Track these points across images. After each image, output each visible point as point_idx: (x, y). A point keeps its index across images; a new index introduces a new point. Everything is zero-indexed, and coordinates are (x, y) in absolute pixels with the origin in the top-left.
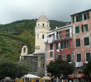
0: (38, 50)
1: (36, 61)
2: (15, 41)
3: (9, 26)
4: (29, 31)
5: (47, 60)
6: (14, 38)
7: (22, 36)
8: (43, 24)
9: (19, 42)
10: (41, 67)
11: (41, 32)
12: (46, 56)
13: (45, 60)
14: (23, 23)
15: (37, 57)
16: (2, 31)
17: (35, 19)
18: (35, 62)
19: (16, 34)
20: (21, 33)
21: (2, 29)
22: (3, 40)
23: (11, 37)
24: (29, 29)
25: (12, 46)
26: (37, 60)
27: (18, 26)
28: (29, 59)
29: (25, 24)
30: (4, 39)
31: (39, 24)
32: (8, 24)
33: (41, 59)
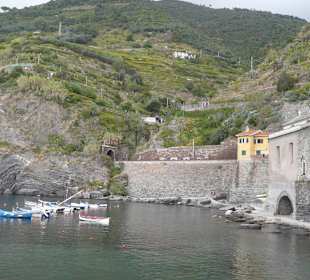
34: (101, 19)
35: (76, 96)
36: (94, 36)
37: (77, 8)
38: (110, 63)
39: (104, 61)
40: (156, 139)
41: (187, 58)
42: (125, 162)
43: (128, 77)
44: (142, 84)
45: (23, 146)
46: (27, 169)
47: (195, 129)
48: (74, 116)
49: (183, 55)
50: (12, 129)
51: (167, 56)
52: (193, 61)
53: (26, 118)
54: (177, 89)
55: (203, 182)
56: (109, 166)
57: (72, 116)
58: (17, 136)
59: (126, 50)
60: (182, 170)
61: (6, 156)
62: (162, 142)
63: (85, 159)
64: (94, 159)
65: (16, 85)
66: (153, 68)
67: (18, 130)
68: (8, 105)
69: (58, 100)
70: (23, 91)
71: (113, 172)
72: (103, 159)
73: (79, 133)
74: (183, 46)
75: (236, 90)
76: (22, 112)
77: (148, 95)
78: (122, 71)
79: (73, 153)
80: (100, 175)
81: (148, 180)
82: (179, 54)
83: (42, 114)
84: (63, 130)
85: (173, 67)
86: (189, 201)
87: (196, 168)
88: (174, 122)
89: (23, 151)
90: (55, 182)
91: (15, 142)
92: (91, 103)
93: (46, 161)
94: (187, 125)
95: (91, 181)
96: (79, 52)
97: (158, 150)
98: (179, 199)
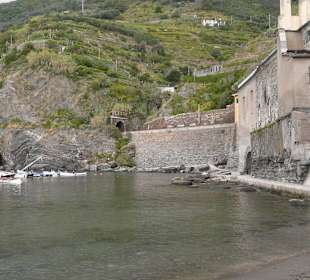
2: (110, 37)
4: (146, 7)
7: (127, 22)
9: (124, 40)
19: (105, 17)
20: (121, 14)
22: (71, 32)
30: (74, 30)
35: (86, 68)
36: (122, 11)
38: (132, 35)
39: (125, 33)
40: (166, 107)
41: (216, 25)
42: (132, 133)
43: (149, 48)
44: (164, 55)
45: (34, 122)
46: (38, 145)
47: (206, 95)
48: (84, 88)
49: (212, 23)
50: (22, 106)
51: (195, 25)
52: (222, 28)
53: (36, 94)
54: (202, 58)
55: (206, 148)
56: (116, 137)
57: (81, 89)
58: (28, 112)
59: (153, 22)
60: (186, 138)
61: (18, 133)
62: (170, 110)
63: (92, 132)
64: (101, 131)
65: (27, 62)
66: (178, 38)
67: (29, 106)
68: (19, 82)
69: (67, 74)
70: (33, 67)
71: (121, 143)
72: (110, 130)
73: (88, 106)
74: (214, 13)
75: (252, 51)
76: (33, 88)
77: (168, 65)
78: (144, 42)
79: (81, 126)
80: (108, 147)
81: (154, 149)
82: (208, 22)
83: (52, 89)
84: (73, 104)
85: (200, 35)
86: (192, 169)
87: (200, 134)
88: (184, 88)
89: (34, 127)
90: (65, 156)
91: (27, 118)
92: (103, 75)
93: (55, 136)
94: (198, 91)
95: (99, 153)
96: (99, 26)
97: (166, 118)
98: (183, 167)
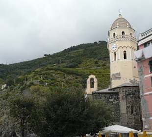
0: (118, 80)
1: (116, 102)
2: (70, 77)
3: (60, 56)
4: (91, 61)
5: (145, 94)
6: (69, 73)
7: (81, 69)
8: (123, 33)
9: (77, 78)
10: (127, 113)
11: (121, 46)
12: (142, 87)
13: (141, 94)
14: (81, 50)
15: (117, 94)
16: (50, 63)
17: (99, 41)
18: (114, 103)
19: (71, 67)
20: (79, 65)
21: (50, 62)
22: (52, 76)
23: (64, 71)
24: (91, 58)
25: (66, 85)
26: (118, 99)
27: (72, 54)
28: (103, 98)
29: (84, 51)
30: (54, 75)
31: (115, 34)
32: (58, 53)
33: (126, 97)
34: (85, 55)
36: (80, 64)
37: (75, 51)
38: (81, 76)
39: (78, 75)
66: (103, 76)
